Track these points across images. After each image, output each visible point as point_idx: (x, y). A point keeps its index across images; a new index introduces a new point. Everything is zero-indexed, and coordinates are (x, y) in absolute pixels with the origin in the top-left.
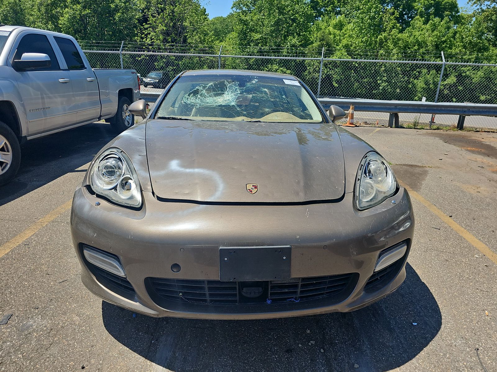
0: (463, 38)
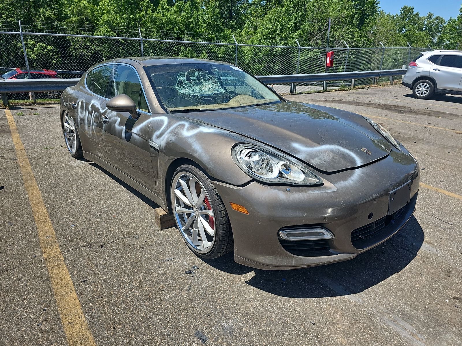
0: (205, 20)
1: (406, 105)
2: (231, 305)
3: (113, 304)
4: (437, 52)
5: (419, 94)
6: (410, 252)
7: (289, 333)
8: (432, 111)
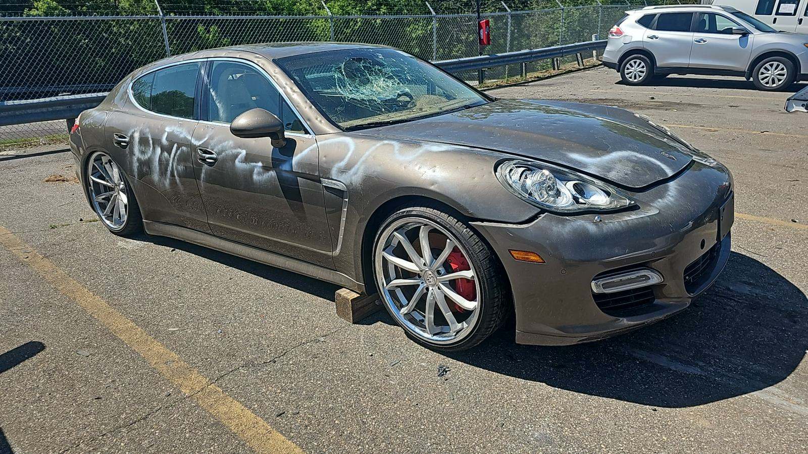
1: (618, 97)
2: (526, 407)
3: (350, 437)
4: (649, 10)
5: (631, 78)
6: (731, 299)
7: (628, 427)
8: (659, 102)
